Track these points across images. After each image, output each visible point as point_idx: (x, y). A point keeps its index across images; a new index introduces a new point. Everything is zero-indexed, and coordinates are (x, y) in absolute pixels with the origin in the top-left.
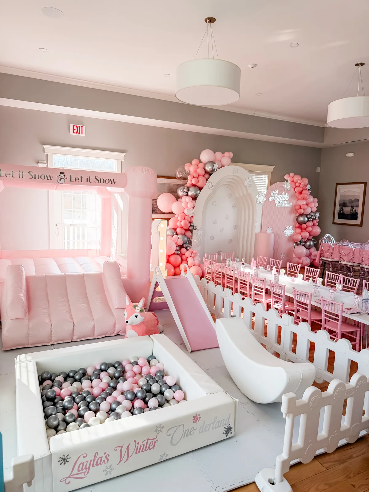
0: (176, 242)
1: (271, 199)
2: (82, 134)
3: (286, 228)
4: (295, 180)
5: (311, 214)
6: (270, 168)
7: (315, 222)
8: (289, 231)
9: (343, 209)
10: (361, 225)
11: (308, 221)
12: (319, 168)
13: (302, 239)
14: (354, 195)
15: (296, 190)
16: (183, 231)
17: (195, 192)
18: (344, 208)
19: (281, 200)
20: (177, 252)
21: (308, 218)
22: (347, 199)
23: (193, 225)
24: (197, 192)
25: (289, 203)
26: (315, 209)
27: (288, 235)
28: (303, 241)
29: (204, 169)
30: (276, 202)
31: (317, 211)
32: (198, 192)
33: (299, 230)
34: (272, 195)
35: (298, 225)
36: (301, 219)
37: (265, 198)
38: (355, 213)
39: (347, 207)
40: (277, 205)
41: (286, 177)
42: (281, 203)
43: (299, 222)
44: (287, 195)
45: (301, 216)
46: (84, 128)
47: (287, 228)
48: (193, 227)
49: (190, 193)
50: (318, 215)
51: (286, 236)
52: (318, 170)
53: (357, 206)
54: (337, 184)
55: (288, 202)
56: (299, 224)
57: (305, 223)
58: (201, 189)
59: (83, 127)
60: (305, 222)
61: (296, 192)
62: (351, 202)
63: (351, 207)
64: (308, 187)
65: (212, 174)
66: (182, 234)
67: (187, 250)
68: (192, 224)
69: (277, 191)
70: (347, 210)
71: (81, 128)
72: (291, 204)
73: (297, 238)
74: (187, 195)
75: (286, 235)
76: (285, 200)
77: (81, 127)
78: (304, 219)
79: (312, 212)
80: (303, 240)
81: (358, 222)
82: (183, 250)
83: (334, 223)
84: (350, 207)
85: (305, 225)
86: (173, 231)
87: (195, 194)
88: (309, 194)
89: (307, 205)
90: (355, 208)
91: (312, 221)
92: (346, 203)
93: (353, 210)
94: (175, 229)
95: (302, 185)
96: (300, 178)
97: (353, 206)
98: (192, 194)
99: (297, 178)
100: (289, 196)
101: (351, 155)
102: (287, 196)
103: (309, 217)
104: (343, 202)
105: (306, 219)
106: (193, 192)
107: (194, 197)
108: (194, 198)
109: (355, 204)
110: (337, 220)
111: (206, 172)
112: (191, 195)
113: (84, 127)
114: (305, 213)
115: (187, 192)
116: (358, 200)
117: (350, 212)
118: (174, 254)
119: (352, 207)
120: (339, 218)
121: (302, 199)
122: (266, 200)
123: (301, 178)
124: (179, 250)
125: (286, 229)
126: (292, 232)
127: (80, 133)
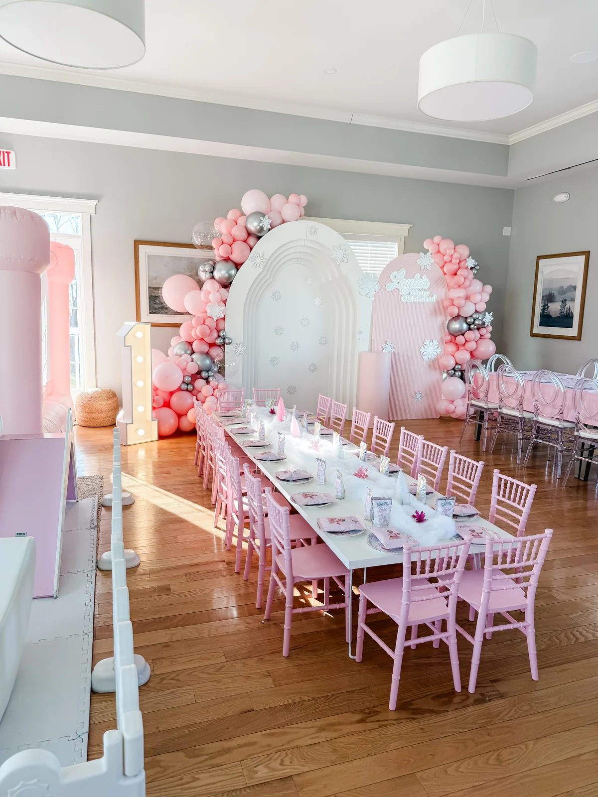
0: (183, 367)
1: (390, 287)
2: (9, 166)
3: (425, 343)
4: (442, 250)
5: (474, 316)
6: (403, 230)
7: (483, 331)
8: (433, 349)
9: (548, 307)
10: (579, 338)
11: (470, 329)
12: (509, 228)
13: (457, 364)
14: (568, 278)
15: (445, 269)
16: (206, 348)
17: (228, 272)
18: (550, 304)
19: (412, 289)
20: (184, 387)
21: (469, 325)
22: (555, 286)
23: (224, 335)
24: (230, 272)
25: (431, 295)
26: (482, 307)
27: (430, 357)
28: (458, 368)
29: (246, 228)
30: (400, 293)
31: (488, 310)
32: (233, 272)
33: (451, 348)
34: (392, 278)
35: (449, 338)
36: (456, 326)
37: (378, 285)
38: (569, 313)
39: (555, 302)
40: (404, 299)
41: (426, 245)
42: (413, 295)
43: (452, 333)
44: (425, 279)
45: (455, 320)
46: (12, 156)
47: (427, 342)
48: (224, 339)
49: (217, 275)
50: (489, 318)
51: (426, 358)
52: (507, 231)
53: (573, 300)
54: (539, 258)
55: (428, 293)
56: (451, 334)
57: (463, 335)
58: (238, 266)
59: (10, 153)
60: (463, 332)
61: (445, 274)
62: (562, 291)
63: (562, 301)
64: (471, 263)
65: (261, 237)
66: (202, 353)
67: (208, 382)
68: (221, 334)
69: (403, 272)
70: (555, 308)
71: (6, 155)
72: (435, 297)
73: (446, 363)
74: (213, 278)
75: (423, 357)
76: (420, 288)
77: (6, 152)
78: (461, 325)
79: (476, 311)
80: (460, 367)
81: (573, 332)
82: (200, 383)
83: (533, 335)
84: (561, 303)
85: (462, 337)
86: (187, 346)
87: (227, 275)
88: (471, 276)
89: (467, 298)
90: (568, 304)
91: (478, 329)
92: (553, 293)
93: (566, 308)
94: (191, 344)
95: (456, 259)
96: (452, 246)
97: (566, 300)
98: (220, 276)
99: (446, 246)
100: (430, 281)
101: (561, 198)
102: (425, 282)
103: (470, 322)
104: (548, 293)
105: (465, 326)
106: (223, 272)
107: (225, 281)
108: (226, 285)
109: (568, 295)
110: (538, 330)
111: (249, 234)
112: (219, 278)
113: (12, 152)
114: (463, 314)
115: (212, 272)
116: (575, 288)
117: (561, 312)
118: (179, 389)
119: (564, 301)
120: (541, 325)
121: (457, 286)
122: (379, 288)
123: (456, 245)
124: (192, 383)
125: (425, 346)
126: (439, 350)
127: (4, 165)
